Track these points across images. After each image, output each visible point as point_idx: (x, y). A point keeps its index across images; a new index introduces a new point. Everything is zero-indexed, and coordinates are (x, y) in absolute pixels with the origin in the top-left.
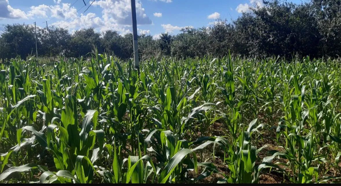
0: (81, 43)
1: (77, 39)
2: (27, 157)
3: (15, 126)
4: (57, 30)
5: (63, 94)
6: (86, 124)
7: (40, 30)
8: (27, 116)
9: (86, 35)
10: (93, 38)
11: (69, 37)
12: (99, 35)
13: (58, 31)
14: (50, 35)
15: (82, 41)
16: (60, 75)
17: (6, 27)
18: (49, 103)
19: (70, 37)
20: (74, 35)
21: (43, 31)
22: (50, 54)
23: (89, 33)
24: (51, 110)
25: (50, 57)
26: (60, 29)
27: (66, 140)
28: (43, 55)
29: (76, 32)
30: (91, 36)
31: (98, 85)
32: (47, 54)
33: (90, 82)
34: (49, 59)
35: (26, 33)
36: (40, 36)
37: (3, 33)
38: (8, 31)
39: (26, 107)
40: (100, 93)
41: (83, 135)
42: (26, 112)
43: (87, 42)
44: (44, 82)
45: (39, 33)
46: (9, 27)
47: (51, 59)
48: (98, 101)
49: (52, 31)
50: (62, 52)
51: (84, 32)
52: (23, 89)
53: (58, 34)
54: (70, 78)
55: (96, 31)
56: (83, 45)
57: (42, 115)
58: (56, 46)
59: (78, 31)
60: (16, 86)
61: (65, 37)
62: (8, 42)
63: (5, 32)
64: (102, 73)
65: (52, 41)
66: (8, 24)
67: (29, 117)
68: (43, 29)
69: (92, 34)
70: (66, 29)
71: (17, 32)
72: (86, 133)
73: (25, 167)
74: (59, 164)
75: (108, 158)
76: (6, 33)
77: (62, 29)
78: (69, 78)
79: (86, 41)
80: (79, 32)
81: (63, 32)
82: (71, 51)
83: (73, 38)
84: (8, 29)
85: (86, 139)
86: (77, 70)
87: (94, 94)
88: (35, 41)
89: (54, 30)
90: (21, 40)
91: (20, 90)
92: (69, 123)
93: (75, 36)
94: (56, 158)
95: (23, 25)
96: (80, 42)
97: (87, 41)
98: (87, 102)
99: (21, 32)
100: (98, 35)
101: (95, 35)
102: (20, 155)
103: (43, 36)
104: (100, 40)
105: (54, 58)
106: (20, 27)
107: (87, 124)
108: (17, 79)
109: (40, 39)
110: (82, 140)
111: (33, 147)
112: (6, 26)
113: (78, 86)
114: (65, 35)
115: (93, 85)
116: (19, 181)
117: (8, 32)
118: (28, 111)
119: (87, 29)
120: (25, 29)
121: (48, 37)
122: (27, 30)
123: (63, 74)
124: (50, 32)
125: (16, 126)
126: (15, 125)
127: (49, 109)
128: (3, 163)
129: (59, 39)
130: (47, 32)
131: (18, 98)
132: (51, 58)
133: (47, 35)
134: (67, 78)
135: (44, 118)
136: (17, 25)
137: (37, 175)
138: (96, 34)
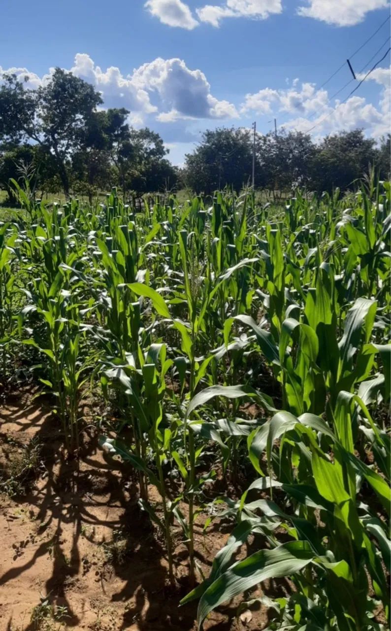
0: (334, 163)
1: (327, 154)
2: (232, 370)
3: (216, 313)
4: (291, 137)
5: (299, 261)
6: (351, 328)
7: (260, 139)
8: (238, 296)
9: (345, 145)
10: (360, 150)
11: (311, 150)
12: (373, 143)
13: (293, 139)
14: (277, 148)
15: (337, 157)
16: (294, 225)
17: (204, 136)
18: (278, 276)
19: (313, 151)
20: (321, 145)
21: (265, 140)
22: (274, 186)
23: (353, 141)
24: (280, 290)
25: (273, 190)
26: (296, 135)
27: (314, 354)
28: (261, 187)
29: (325, 140)
30: (356, 147)
31: (372, 248)
32: (270, 186)
33: (357, 241)
34: (272, 194)
35: (235, 144)
36: (260, 148)
37: (200, 145)
38: (208, 142)
39: (236, 280)
40: (376, 267)
41: (345, 349)
42: (236, 289)
43: (347, 160)
44: (272, 236)
45: (258, 144)
46: (209, 135)
47: (275, 194)
48: (369, 281)
49: (281, 139)
50: (296, 181)
51: (342, 139)
52: (234, 246)
53: (293, 144)
54: (315, 231)
55: (366, 136)
56: (338, 166)
57: (262, 298)
58: (286, 168)
59: (329, 138)
60: (223, 239)
61: (303, 151)
62: (207, 162)
63: (204, 144)
64: (384, 222)
65: (281, 158)
66: (207, 130)
67: (239, 299)
68: (265, 136)
69: (358, 142)
70: (307, 134)
71: (223, 143)
72: (351, 347)
73: (236, 390)
74: (295, 397)
75: (379, 403)
76: (205, 146)
77: (300, 134)
78: (311, 231)
79: (345, 157)
80: (332, 138)
81: (301, 140)
82: (314, 179)
83: (319, 151)
84: (209, 138)
85: (350, 359)
86: (327, 215)
87: (362, 267)
88: (251, 160)
89: (285, 136)
90: (228, 158)
91: (229, 247)
92: (320, 320)
93: (324, 148)
94: (289, 385)
95: (231, 131)
96: (332, 160)
97: (347, 158)
98: (346, 282)
99: (229, 143)
100: (370, 143)
101: (363, 144)
102: (222, 366)
103: (265, 150)
104: (374, 155)
105: (281, 192)
106: (228, 134)
107: (354, 326)
108: (226, 228)
109: (260, 155)
110: (341, 359)
111: (245, 356)
112: (204, 133)
113: (333, 246)
114: (303, 146)
115: (364, 247)
116: (216, 411)
117: (207, 144)
118: (239, 287)
119: (349, 132)
120: (235, 136)
121: (274, 152)
122: (239, 137)
123: (301, 224)
124: (278, 142)
125: (218, 312)
126: (217, 309)
127: (276, 288)
128: (197, 375)
129: (293, 156)
130: (273, 141)
131: (225, 263)
132: (275, 191)
133: (272, 147)
134: (308, 230)
135: (266, 303)
136: (222, 129)
137: (243, 406)
138: (367, 141)
